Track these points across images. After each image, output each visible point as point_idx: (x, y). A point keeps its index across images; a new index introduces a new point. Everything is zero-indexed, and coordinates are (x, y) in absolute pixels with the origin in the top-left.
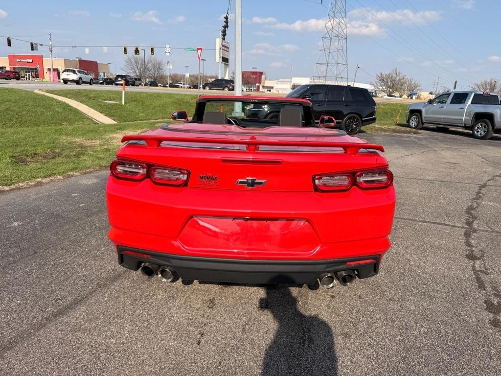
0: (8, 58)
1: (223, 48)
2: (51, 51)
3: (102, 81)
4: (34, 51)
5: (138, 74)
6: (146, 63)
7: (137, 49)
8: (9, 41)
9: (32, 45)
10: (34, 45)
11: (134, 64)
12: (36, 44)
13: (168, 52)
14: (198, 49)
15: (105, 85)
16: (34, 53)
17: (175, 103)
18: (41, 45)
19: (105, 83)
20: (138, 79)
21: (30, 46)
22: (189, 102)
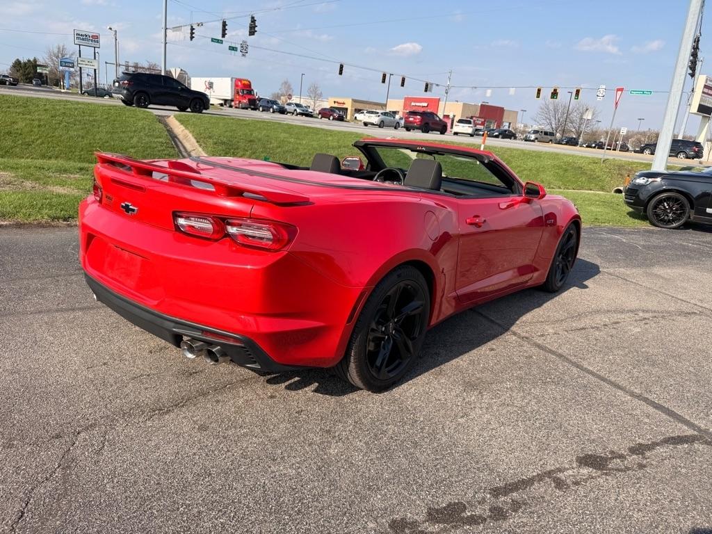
0: (403, 100)
1: (706, 90)
2: (447, 93)
3: (497, 134)
4: (428, 93)
5: (554, 126)
6: (570, 110)
7: (555, 90)
8: (403, 80)
9: (427, 85)
10: (429, 86)
11: (552, 113)
12: (432, 84)
13: (601, 95)
14: (618, 90)
15: (500, 139)
16: (428, 95)
17: (560, 167)
18: (437, 85)
19: (501, 136)
20: (550, 133)
21: (425, 86)
22: (582, 168)
